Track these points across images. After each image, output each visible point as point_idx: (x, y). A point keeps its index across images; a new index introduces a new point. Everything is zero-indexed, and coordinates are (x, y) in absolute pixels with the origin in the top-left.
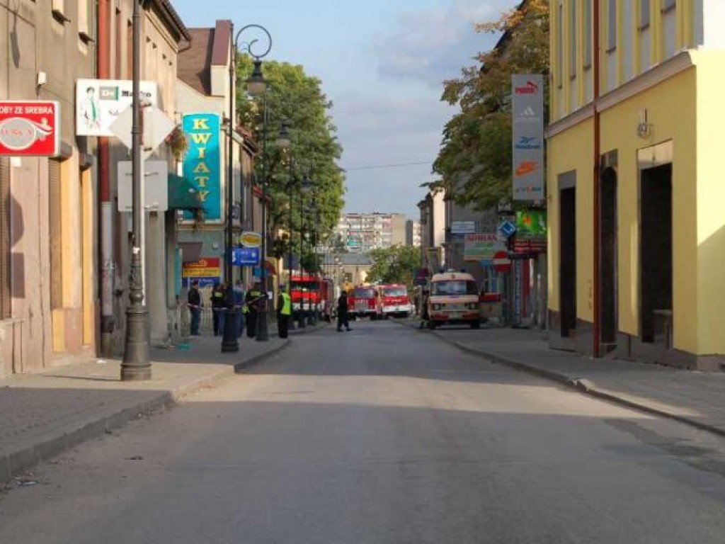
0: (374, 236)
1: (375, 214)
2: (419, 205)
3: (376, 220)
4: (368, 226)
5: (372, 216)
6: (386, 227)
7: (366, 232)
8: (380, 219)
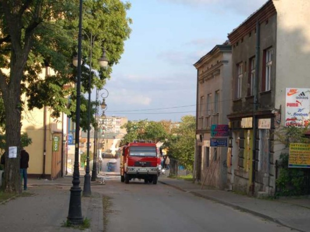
0: (112, 128)
1: (113, 117)
2: (195, 65)
3: (113, 120)
4: (109, 123)
5: (112, 118)
6: (118, 124)
7: (109, 125)
8: (116, 120)
